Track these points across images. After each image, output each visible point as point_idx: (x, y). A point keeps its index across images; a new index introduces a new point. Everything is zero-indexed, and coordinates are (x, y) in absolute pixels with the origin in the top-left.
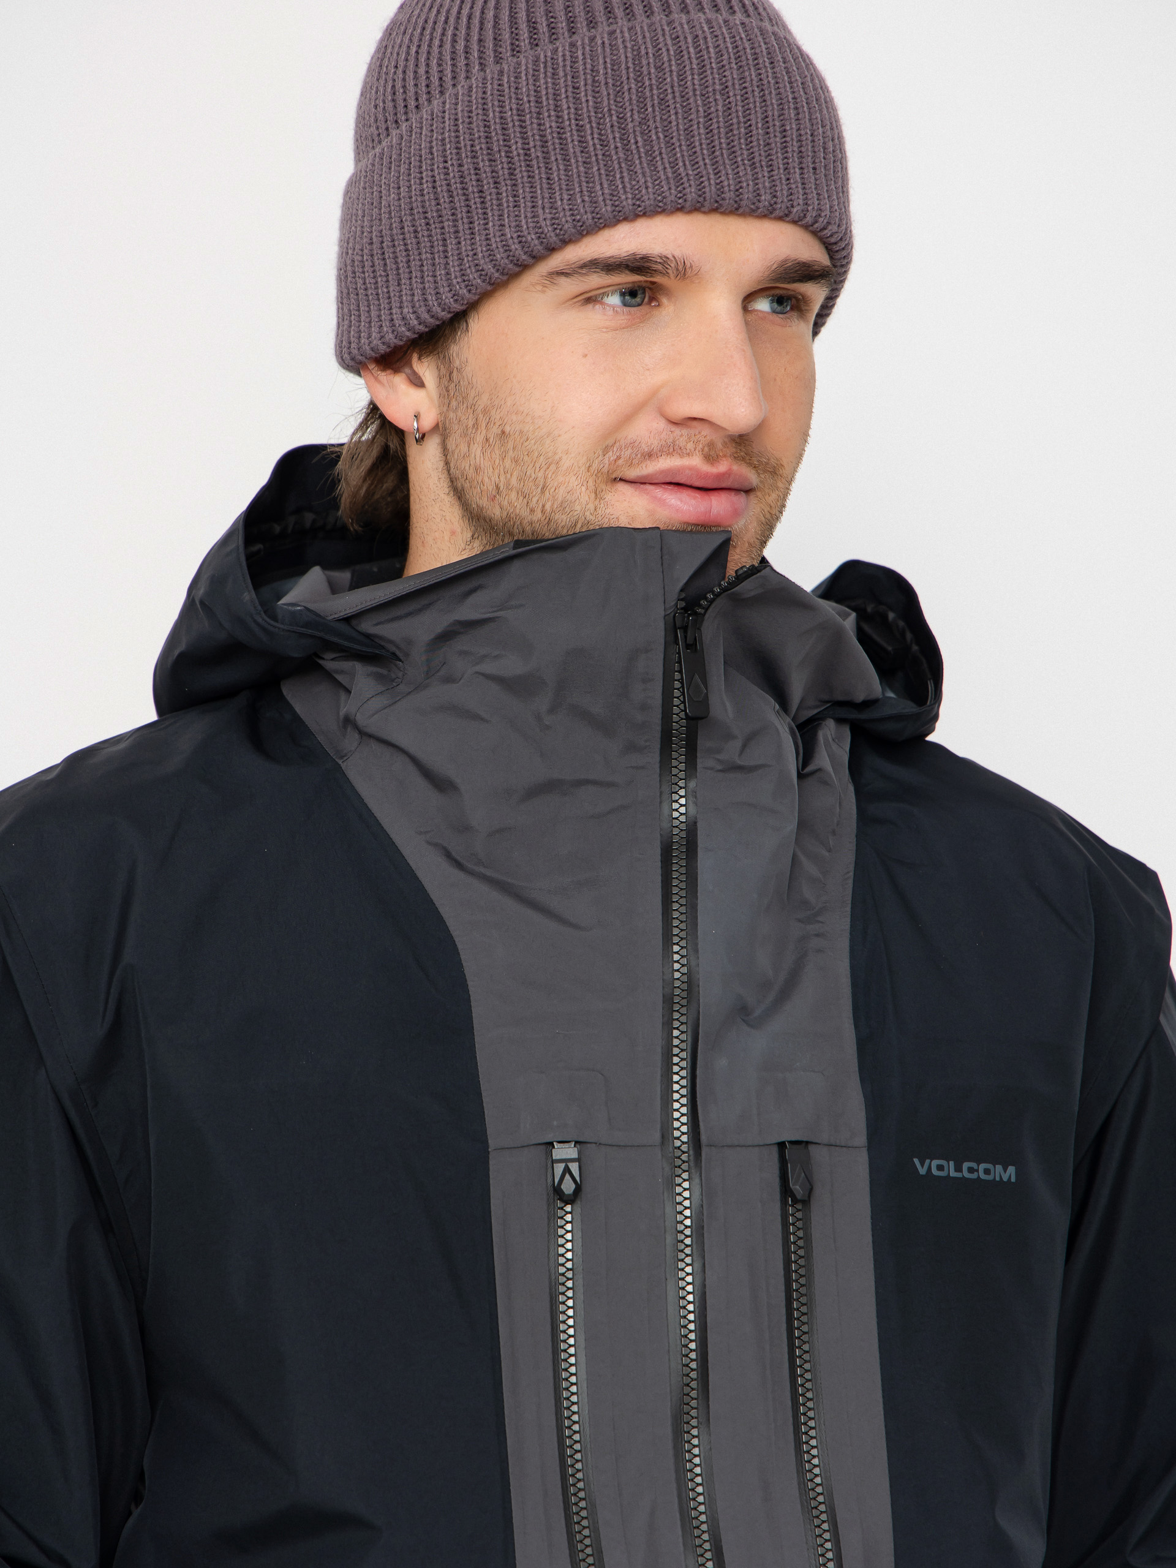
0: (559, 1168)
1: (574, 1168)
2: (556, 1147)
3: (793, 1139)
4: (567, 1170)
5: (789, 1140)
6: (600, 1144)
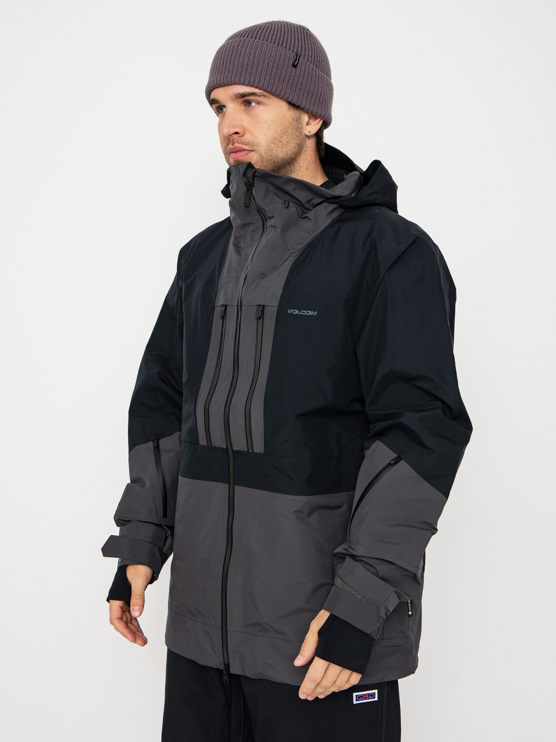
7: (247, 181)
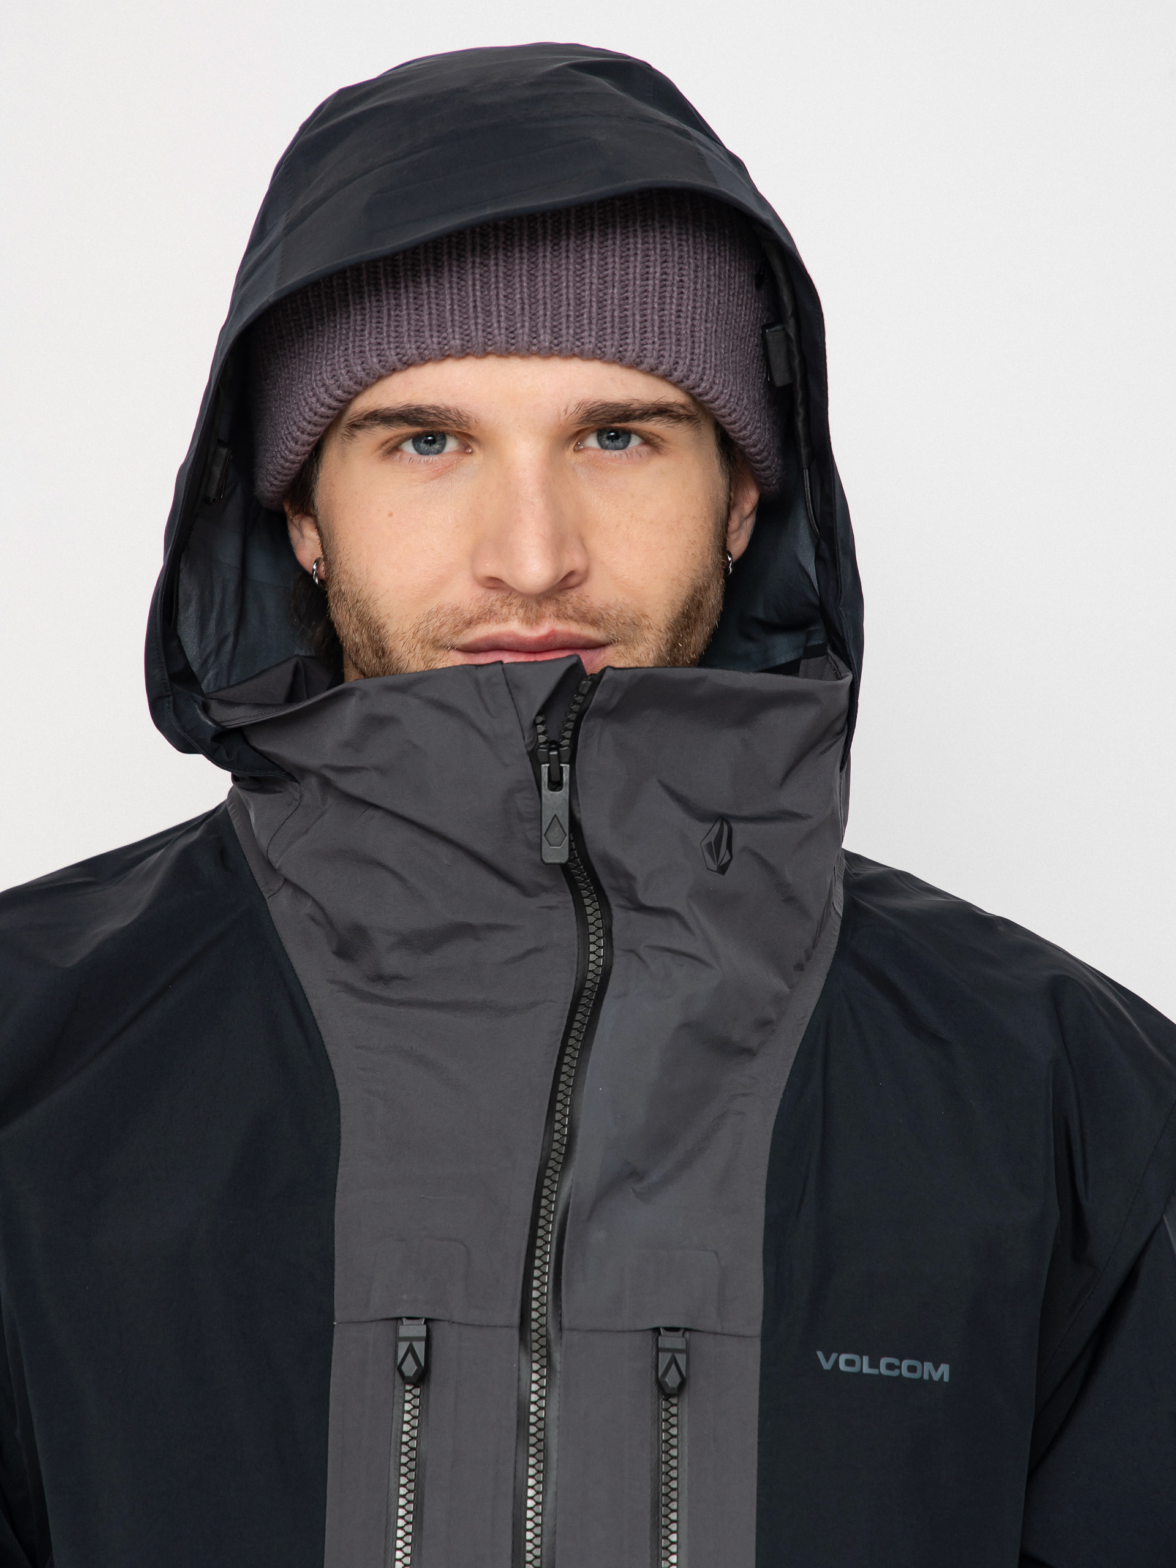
0: (403, 1347)
1: (420, 1348)
2: (404, 1323)
3: (668, 1325)
4: (411, 1350)
5: (664, 1326)
6: (453, 1322)
7: (542, 738)
